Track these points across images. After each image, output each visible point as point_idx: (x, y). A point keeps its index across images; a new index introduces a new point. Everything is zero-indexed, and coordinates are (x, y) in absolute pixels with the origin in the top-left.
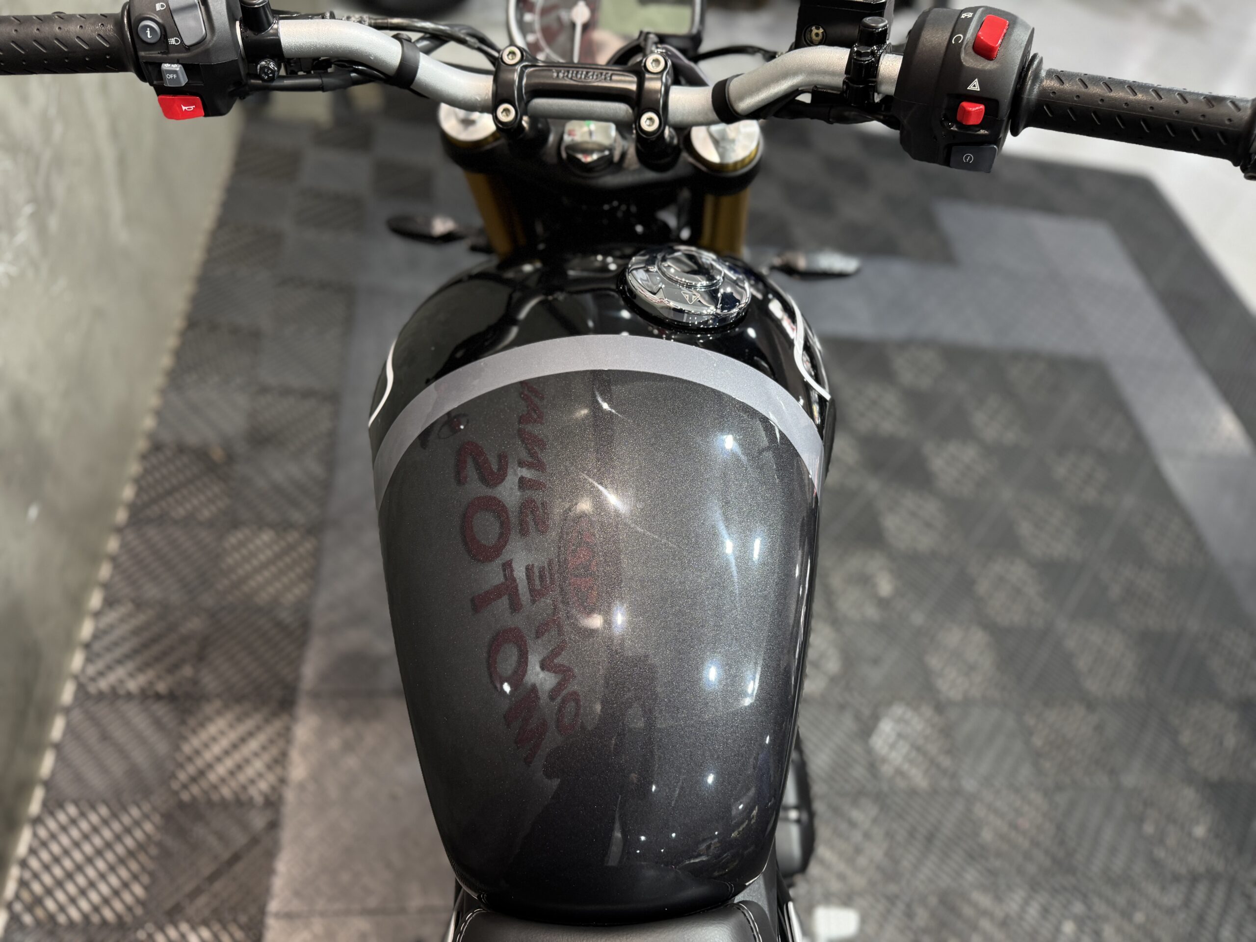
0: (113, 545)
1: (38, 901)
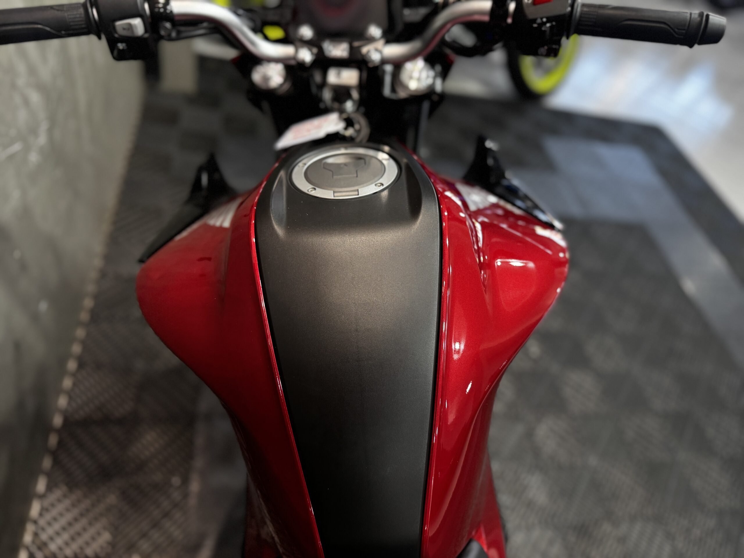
0: (80, 333)
1: (45, 544)
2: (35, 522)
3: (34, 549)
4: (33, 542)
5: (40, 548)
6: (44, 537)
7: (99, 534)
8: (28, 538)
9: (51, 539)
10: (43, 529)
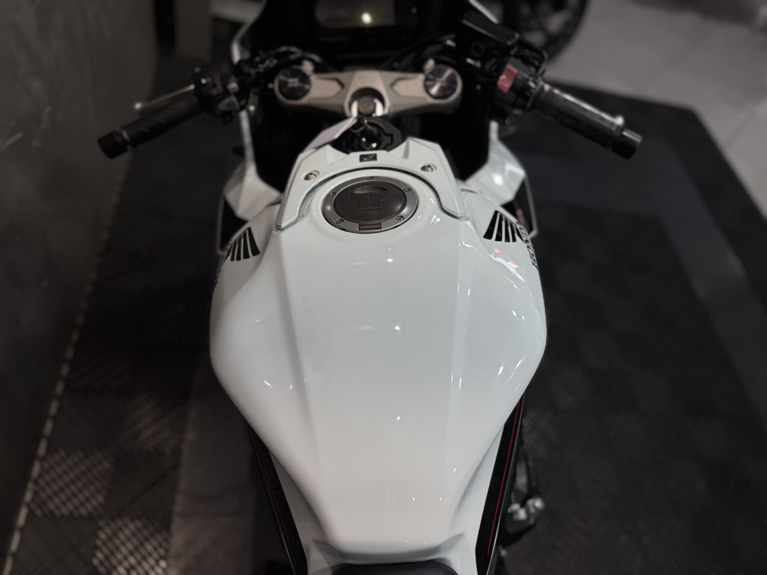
0: (84, 305)
2: (36, 482)
3: (33, 506)
4: (33, 500)
5: (39, 507)
6: (43, 496)
7: (93, 496)
8: (28, 496)
9: (50, 498)
10: (43, 489)
